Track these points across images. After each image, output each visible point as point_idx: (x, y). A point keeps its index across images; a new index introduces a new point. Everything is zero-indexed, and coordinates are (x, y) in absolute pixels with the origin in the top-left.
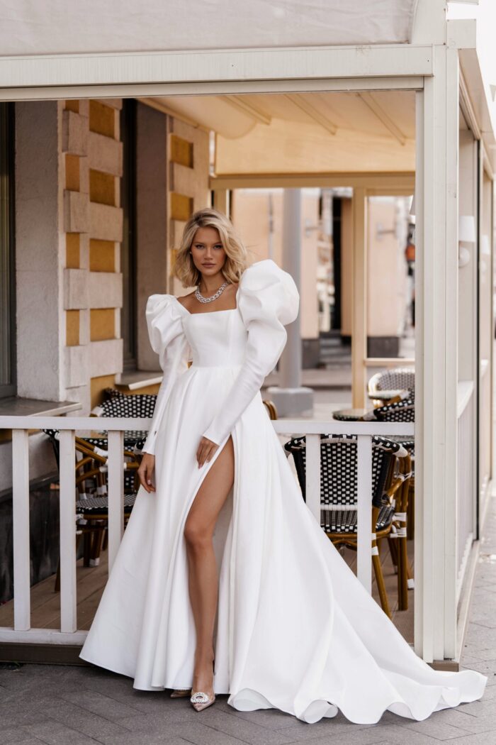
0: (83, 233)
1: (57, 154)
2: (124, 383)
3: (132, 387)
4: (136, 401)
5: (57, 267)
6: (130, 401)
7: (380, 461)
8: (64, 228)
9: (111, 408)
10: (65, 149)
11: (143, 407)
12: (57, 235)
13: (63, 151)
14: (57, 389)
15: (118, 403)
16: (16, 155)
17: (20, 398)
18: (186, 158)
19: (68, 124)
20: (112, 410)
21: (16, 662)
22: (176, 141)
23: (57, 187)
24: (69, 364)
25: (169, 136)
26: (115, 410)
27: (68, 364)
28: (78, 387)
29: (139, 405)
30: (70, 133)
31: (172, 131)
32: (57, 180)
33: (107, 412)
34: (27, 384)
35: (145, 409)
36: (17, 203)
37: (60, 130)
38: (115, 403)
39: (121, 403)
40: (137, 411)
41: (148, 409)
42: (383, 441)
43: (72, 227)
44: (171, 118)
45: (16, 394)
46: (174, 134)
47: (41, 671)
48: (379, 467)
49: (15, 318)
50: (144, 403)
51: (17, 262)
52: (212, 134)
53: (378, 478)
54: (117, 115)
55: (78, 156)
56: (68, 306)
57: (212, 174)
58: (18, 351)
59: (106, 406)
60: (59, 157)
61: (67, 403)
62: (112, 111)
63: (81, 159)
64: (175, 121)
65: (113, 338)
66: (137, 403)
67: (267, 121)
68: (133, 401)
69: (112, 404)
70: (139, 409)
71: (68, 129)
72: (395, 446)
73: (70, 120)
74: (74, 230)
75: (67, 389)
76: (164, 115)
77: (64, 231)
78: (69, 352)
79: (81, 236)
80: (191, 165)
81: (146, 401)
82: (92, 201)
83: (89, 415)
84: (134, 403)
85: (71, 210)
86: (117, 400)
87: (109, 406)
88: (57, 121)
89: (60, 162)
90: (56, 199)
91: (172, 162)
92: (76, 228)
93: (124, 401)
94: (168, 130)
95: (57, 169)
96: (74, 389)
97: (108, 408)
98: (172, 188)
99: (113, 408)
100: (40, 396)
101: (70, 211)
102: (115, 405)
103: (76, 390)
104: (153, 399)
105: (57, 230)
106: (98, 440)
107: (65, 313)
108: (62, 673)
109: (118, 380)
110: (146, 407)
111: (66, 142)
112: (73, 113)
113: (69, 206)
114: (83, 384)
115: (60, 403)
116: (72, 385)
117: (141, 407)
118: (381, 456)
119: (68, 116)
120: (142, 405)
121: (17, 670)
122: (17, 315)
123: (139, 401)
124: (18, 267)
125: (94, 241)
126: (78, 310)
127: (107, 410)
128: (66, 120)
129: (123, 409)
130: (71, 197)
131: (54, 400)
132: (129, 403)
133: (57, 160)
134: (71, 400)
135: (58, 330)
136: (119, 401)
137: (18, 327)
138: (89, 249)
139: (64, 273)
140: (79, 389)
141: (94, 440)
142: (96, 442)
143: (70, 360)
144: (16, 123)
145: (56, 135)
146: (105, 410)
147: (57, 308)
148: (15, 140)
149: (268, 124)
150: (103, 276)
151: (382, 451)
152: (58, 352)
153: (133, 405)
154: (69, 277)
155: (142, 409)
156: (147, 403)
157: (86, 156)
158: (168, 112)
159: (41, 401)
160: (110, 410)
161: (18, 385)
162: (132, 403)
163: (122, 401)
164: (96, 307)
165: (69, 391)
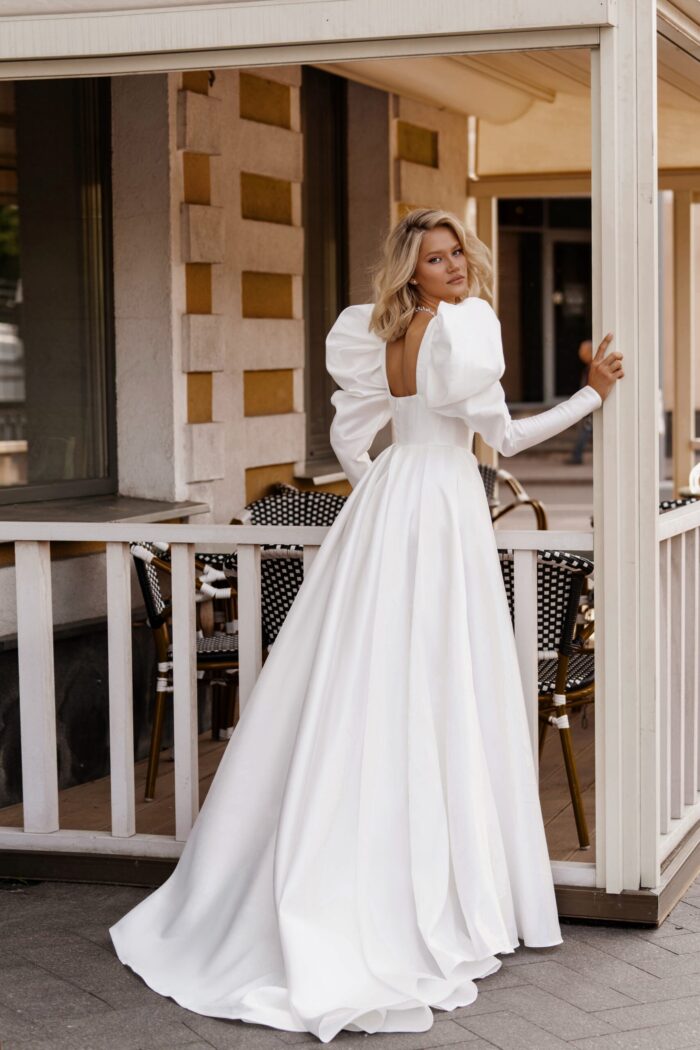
0: (215, 263)
1: (168, 153)
2: (308, 476)
3: (318, 481)
4: (299, 501)
5: (169, 312)
6: (290, 500)
7: (567, 587)
8: (182, 256)
9: (262, 510)
10: (181, 145)
11: (309, 509)
12: (170, 266)
13: (179, 148)
14: (172, 485)
15: (273, 504)
16: (114, 156)
17: (122, 497)
18: (427, 153)
19: (185, 109)
20: (265, 513)
21: (21, 879)
22: (406, 130)
23: (169, 198)
24: (192, 448)
25: (393, 124)
26: (269, 513)
27: (190, 448)
28: (211, 481)
29: (303, 506)
30: (188, 122)
31: (397, 115)
32: (168, 188)
33: (257, 516)
34: (132, 476)
35: (311, 513)
36: (116, 222)
37: (173, 118)
38: (269, 504)
39: (277, 504)
40: (300, 515)
41: (315, 512)
42: (567, 559)
43: (192, 255)
44: (396, 97)
45: (117, 491)
46: (402, 118)
47: (66, 893)
48: (566, 595)
49: (114, 384)
50: (310, 503)
51: (117, 305)
52: (472, 121)
53: (565, 611)
54: (295, 95)
55: (207, 156)
56: (189, 367)
57: (472, 176)
58: (119, 431)
59: (256, 508)
60: (171, 157)
61: (188, 503)
62: (286, 89)
63: (211, 158)
64: (402, 101)
65: (290, 410)
66: (300, 503)
67: (549, 97)
68: (294, 501)
69: (265, 505)
70: (302, 512)
71: (185, 117)
72: (586, 565)
73: (188, 104)
74: (196, 258)
75: (190, 483)
76: (384, 95)
77: (182, 261)
78: (191, 432)
79: (213, 267)
80: (435, 164)
81: (313, 501)
82: (245, 217)
83: (230, 521)
84: (297, 504)
85: (192, 230)
86: (272, 499)
87: (260, 508)
88: (166, 106)
89: (172, 163)
90: (167, 217)
91: (398, 160)
92: (201, 256)
93: (283, 501)
94: (391, 113)
95: (168, 174)
96: (202, 485)
97: (259, 510)
98: (398, 198)
99: (266, 510)
100: (149, 495)
101: (189, 233)
102: (268, 507)
103: (207, 485)
104: (341, 501)
105: (169, 259)
106: (210, 556)
107: (185, 378)
108: (106, 896)
109: (300, 470)
110: (313, 509)
111: (182, 136)
112: (194, 95)
113: (188, 225)
114: (218, 477)
115: (177, 503)
116: (196, 479)
117: (305, 510)
118: (568, 580)
119: (185, 98)
120: (307, 506)
121: (19, 890)
122: (117, 381)
123: (303, 500)
124: (118, 313)
125: (249, 277)
126: (209, 373)
127: (257, 513)
128: (182, 104)
129: (279, 513)
130: (191, 214)
131: (168, 499)
132: (288, 504)
133: (168, 161)
134: (198, 499)
135: (172, 400)
136: (275, 501)
137: (118, 397)
138: (240, 286)
139: (182, 321)
140: (213, 484)
141: (205, 555)
142: (207, 559)
143: (192, 442)
144: (113, 110)
145: (167, 125)
146: (253, 514)
147: (171, 370)
148: (110, 135)
149: (551, 102)
150: (269, 324)
151: (569, 573)
152: (172, 433)
153: (294, 507)
154: (189, 326)
155: (307, 512)
156: (314, 503)
157: (219, 155)
158: (391, 91)
159: (151, 501)
160: (261, 513)
161: (120, 477)
162: (293, 504)
163: (279, 501)
164: (255, 367)
165: (193, 487)
